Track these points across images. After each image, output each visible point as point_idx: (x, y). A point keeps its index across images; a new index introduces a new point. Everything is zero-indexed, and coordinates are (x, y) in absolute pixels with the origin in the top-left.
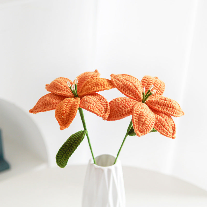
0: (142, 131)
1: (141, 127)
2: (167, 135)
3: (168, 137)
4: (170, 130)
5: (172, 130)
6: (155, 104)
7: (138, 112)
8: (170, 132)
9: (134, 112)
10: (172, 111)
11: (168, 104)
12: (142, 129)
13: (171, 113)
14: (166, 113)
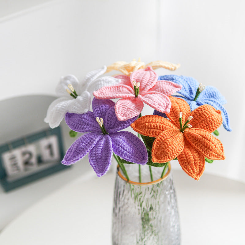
0: (159, 158)
1: (159, 153)
2: (189, 173)
3: (190, 175)
4: (195, 169)
5: (198, 171)
6: (192, 137)
7: (164, 138)
8: (194, 172)
9: (160, 136)
10: (206, 152)
11: (204, 143)
12: (160, 156)
13: (203, 153)
14: (198, 151)
